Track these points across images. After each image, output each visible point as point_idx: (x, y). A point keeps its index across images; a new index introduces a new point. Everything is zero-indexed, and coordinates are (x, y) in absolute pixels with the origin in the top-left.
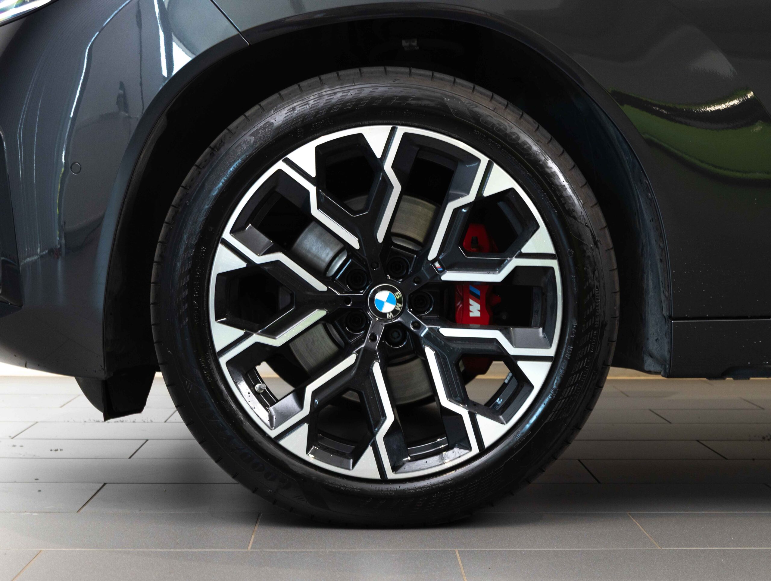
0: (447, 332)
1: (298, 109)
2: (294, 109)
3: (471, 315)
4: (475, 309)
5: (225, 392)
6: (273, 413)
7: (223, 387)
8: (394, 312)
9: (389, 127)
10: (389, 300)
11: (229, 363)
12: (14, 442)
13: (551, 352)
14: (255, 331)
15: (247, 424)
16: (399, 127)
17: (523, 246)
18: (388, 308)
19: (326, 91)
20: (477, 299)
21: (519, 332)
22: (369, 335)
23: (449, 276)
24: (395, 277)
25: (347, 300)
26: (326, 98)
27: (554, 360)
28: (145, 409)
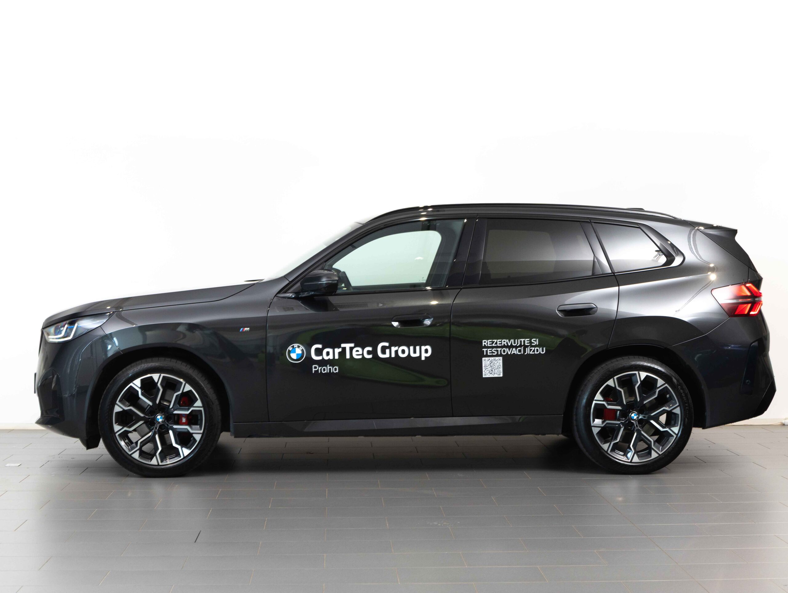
0: (175, 427)
1: (135, 370)
2: (134, 370)
3: (183, 422)
4: (184, 420)
5: (117, 443)
6: (130, 448)
7: (117, 442)
8: (162, 421)
9: (159, 374)
10: (161, 418)
11: (119, 435)
12: (59, 456)
13: (202, 431)
14: (125, 427)
15: (123, 451)
16: (162, 374)
17: (194, 404)
18: (160, 420)
19: (143, 365)
20: (185, 417)
21: (194, 427)
22: (155, 428)
23: (176, 412)
24: (162, 412)
25: (149, 418)
26: (143, 367)
27: (203, 434)
28: (99, 446)
